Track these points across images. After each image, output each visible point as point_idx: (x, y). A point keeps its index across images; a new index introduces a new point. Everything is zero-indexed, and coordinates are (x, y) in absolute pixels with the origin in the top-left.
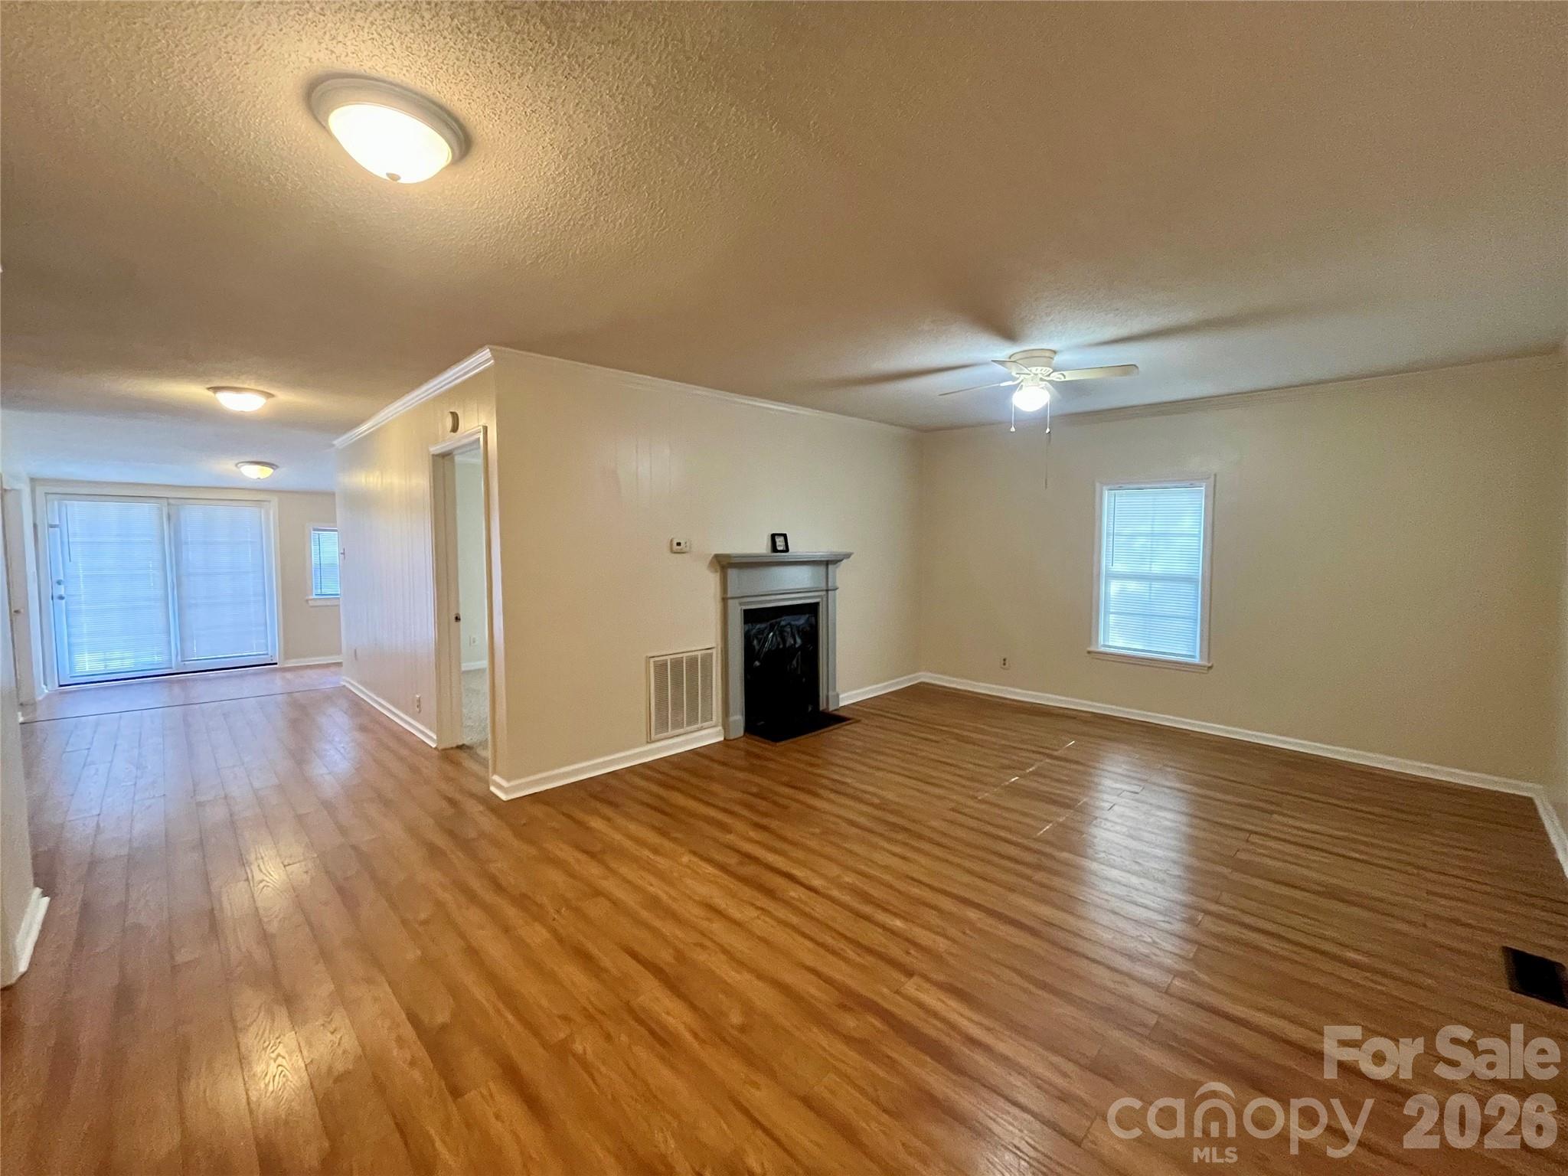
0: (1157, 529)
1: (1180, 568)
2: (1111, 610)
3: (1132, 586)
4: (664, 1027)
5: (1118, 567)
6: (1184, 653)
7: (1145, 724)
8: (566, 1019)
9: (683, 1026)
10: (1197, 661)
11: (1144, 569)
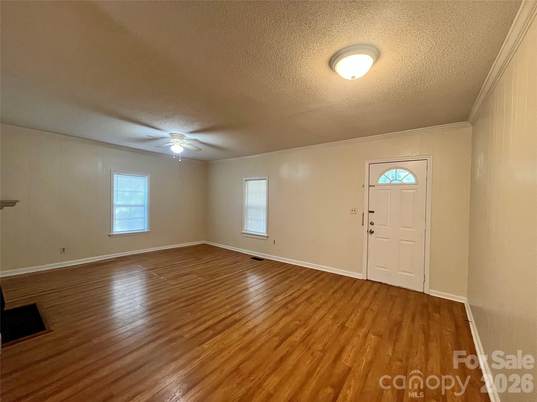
0: (132, 190)
1: (140, 202)
2: (117, 219)
3: (124, 209)
4: (305, 334)
5: (119, 203)
6: (141, 229)
7: (138, 255)
8: (312, 354)
9: (304, 330)
10: (146, 231)
11: (129, 203)
